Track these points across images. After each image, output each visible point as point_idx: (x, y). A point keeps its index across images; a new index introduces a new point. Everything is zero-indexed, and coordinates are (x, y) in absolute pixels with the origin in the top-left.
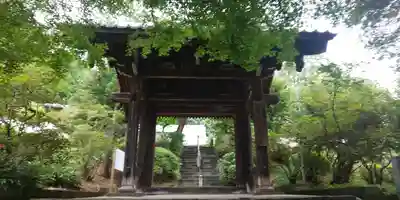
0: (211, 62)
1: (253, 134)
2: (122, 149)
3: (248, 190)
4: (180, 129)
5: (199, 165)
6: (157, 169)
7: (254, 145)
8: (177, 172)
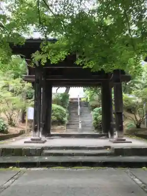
0: (85, 68)
1: (113, 95)
2: (32, 106)
3: (110, 136)
4: (67, 91)
5: (79, 114)
6: (53, 118)
7: (113, 103)
8: (65, 119)
